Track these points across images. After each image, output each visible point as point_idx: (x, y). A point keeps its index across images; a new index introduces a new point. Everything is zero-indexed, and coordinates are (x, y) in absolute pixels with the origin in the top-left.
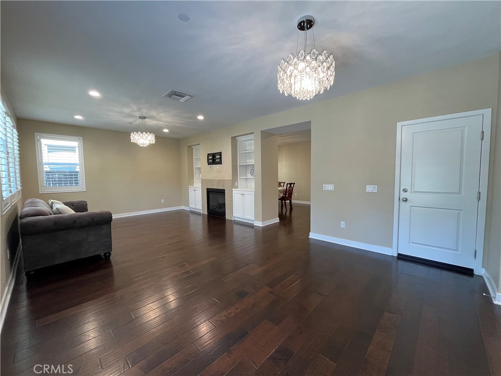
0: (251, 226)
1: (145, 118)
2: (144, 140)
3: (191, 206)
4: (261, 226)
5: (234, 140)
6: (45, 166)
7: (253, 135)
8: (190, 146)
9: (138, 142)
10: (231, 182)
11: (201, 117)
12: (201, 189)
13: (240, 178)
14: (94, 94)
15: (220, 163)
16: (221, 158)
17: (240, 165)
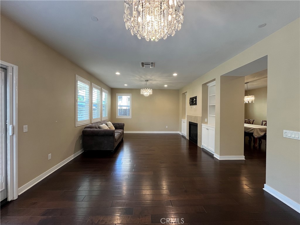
0: (211, 156)
1: (147, 81)
2: (147, 93)
3: (183, 132)
4: (219, 159)
5: (205, 86)
6: (118, 107)
7: (215, 81)
8: (184, 93)
9: (144, 94)
10: (201, 118)
11: (175, 75)
12: (186, 122)
13: (209, 116)
14: (118, 73)
15: (196, 104)
16: (196, 101)
17: (209, 106)
